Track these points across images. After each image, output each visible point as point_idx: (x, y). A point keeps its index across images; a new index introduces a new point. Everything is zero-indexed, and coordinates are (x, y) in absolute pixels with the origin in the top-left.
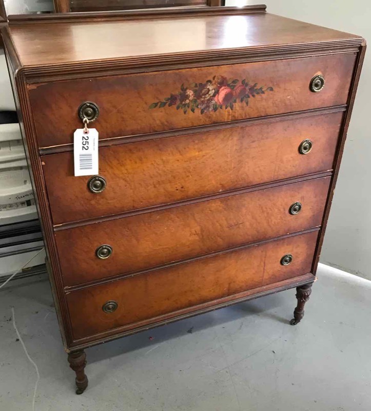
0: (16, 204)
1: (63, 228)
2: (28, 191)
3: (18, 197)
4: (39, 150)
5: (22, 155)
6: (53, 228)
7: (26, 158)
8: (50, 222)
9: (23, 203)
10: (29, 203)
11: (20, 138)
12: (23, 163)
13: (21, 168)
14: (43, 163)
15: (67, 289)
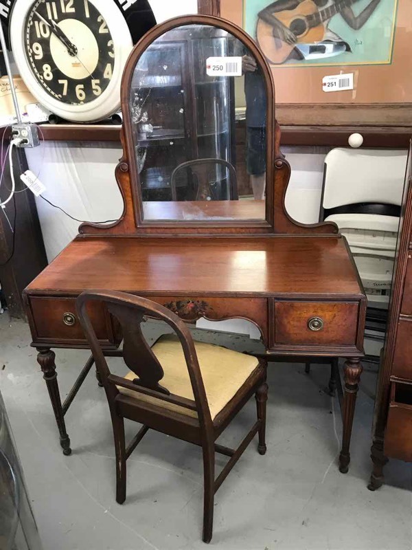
0: (372, 289)
1: (409, 320)
2: (387, 281)
3: (376, 283)
4: (409, 245)
5: (394, 247)
6: (400, 316)
7: (396, 251)
8: (399, 310)
9: (378, 291)
10: (383, 292)
11: (397, 231)
12: (392, 254)
13: (388, 258)
14: (410, 257)
15: (393, 378)
